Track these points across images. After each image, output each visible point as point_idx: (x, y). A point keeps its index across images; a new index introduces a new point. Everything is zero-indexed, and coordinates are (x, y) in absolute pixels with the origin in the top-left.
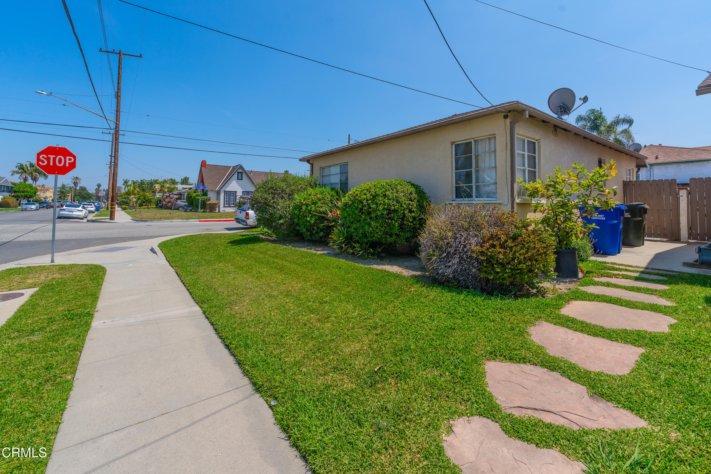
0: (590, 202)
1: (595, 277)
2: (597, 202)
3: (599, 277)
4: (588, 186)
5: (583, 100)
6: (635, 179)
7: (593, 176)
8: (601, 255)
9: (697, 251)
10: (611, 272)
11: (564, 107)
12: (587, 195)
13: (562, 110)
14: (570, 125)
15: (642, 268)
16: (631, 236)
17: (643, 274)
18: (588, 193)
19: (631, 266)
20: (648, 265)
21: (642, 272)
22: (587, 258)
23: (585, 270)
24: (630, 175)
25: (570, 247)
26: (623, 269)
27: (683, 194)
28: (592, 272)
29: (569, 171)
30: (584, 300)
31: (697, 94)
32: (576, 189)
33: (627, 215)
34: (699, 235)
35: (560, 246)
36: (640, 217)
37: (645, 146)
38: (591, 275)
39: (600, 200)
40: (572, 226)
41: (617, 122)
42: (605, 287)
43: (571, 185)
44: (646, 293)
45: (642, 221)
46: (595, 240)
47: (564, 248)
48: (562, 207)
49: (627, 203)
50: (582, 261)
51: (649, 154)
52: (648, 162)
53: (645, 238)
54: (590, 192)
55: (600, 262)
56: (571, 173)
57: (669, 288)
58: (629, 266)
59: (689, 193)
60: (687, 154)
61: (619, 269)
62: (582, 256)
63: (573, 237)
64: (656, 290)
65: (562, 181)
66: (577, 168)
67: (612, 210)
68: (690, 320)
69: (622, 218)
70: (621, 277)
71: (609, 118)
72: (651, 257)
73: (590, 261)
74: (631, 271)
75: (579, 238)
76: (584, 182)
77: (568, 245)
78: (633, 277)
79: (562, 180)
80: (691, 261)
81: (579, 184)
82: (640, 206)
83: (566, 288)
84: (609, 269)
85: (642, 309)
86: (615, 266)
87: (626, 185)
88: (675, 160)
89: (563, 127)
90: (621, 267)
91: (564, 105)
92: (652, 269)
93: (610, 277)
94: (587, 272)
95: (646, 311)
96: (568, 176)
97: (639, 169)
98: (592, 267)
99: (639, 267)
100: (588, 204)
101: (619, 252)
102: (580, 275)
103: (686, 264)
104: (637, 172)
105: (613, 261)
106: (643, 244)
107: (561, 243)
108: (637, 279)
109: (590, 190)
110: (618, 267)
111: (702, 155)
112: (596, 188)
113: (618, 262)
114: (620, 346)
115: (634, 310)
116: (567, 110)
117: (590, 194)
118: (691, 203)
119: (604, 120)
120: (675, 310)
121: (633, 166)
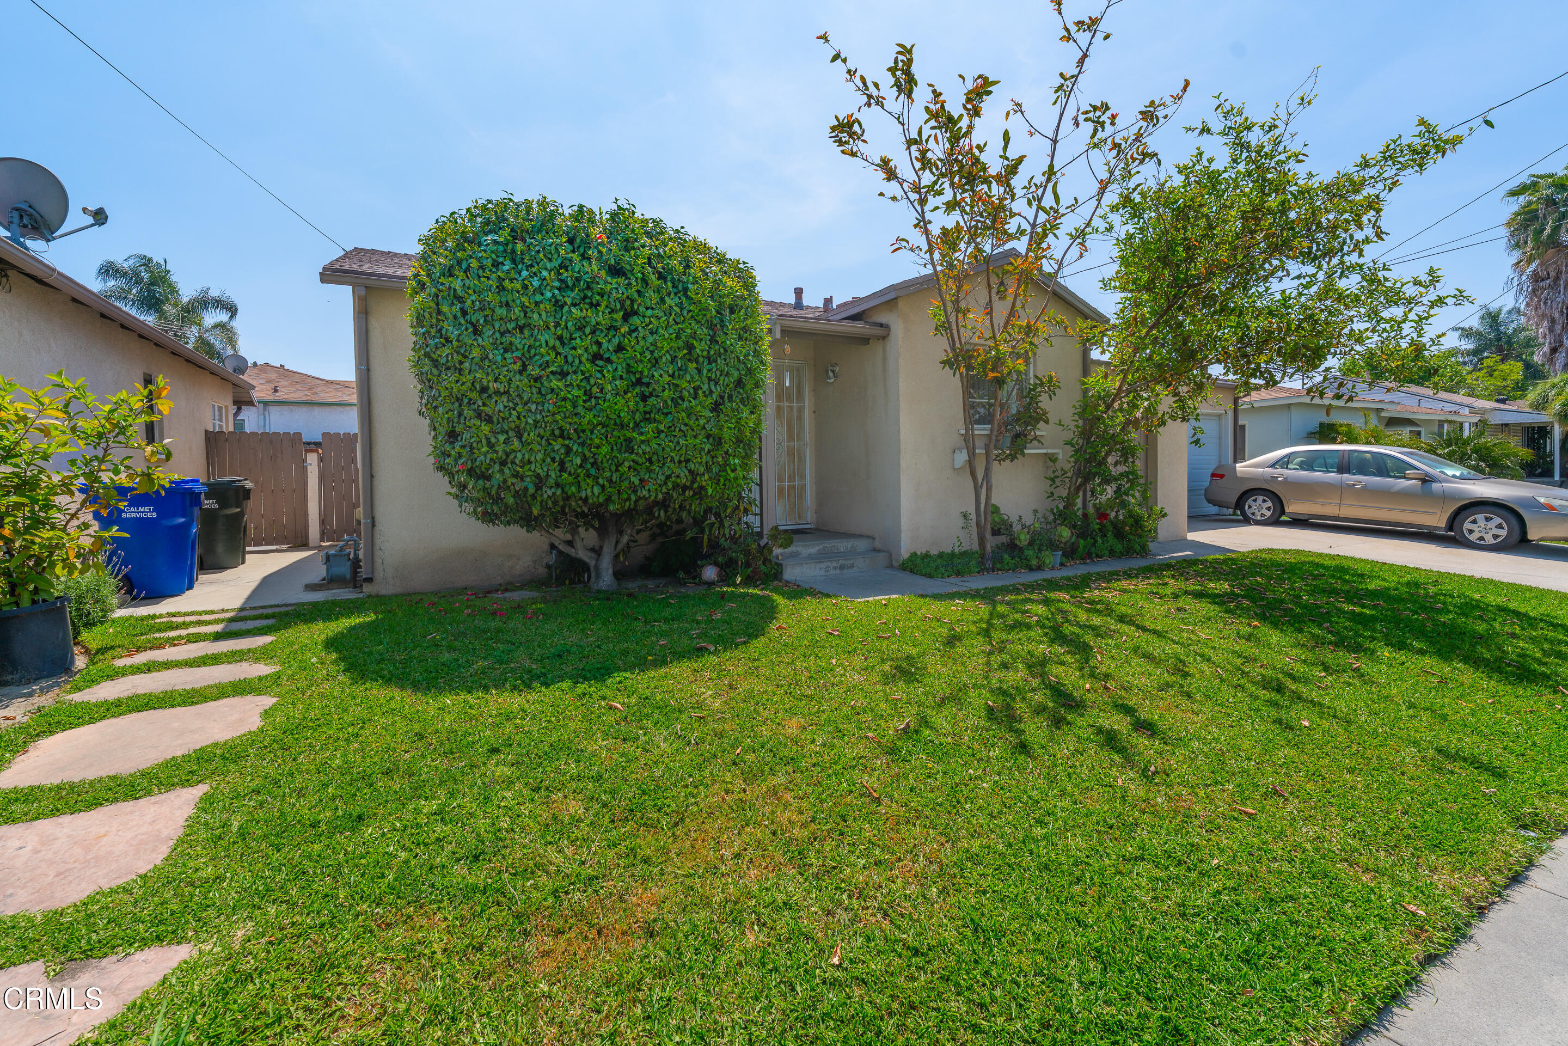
0: (106, 477)
1: (122, 657)
2: (123, 476)
3: (129, 656)
4: (100, 436)
5: (94, 217)
6: (231, 429)
7: (112, 411)
8: (142, 602)
9: (324, 561)
10: (162, 635)
11: (30, 215)
12: (96, 458)
13: (25, 221)
14: (54, 270)
15: (232, 610)
16: (220, 549)
17: (233, 624)
18: (100, 453)
19: (212, 612)
20: (244, 603)
21: (231, 620)
22: (104, 617)
23: (93, 646)
24: (221, 420)
25: (46, 597)
26: (192, 622)
27: (312, 459)
28: (112, 648)
29: (40, 394)
30: (77, 725)
31: (323, 281)
32: (62, 442)
33: (210, 504)
34: (335, 532)
35: (13, 599)
36: (237, 507)
37: (255, 364)
38: (108, 655)
39: (131, 471)
40: (48, 539)
41: (204, 302)
42: (143, 675)
43: (45, 431)
44: (229, 663)
45: (242, 514)
46: (126, 567)
47: (26, 602)
48: (18, 489)
49: (214, 477)
50: (90, 624)
51: (263, 381)
52: (256, 395)
53: (248, 549)
54: (106, 451)
55: (143, 619)
56: (46, 400)
57: (274, 638)
58: (207, 613)
59: (321, 459)
60: (324, 390)
61: (184, 623)
62: (89, 613)
63: (58, 570)
64: (249, 650)
65: (16, 419)
66: (64, 386)
67: (163, 493)
68: (298, 689)
69: (196, 511)
70: (183, 642)
71: (187, 291)
72: (254, 585)
73: (113, 621)
74: (209, 623)
75: (76, 568)
76: (87, 425)
77: (41, 593)
78: (210, 634)
79: (17, 415)
80: (316, 581)
81: (74, 429)
82: (238, 484)
83: (28, 709)
84: (160, 631)
85: (217, 699)
86: (174, 619)
87: (212, 440)
88: (304, 398)
89: (29, 271)
90: (188, 619)
91: (30, 209)
92: (251, 608)
93: (158, 648)
94: (99, 651)
95: (225, 700)
96: (35, 406)
97: (239, 409)
98: (116, 634)
99: (227, 610)
100: (101, 482)
101: (190, 587)
102: (80, 662)
103: (310, 587)
104: (236, 415)
105: (172, 610)
106: (243, 562)
107: (18, 590)
108: (218, 637)
109: (103, 445)
110: (180, 620)
111: (344, 396)
112: (120, 442)
113: (183, 609)
114: (155, 803)
115: (199, 706)
116: (42, 227)
117: (104, 456)
118: (324, 477)
119: (173, 290)
120: (276, 678)
121: (226, 401)
